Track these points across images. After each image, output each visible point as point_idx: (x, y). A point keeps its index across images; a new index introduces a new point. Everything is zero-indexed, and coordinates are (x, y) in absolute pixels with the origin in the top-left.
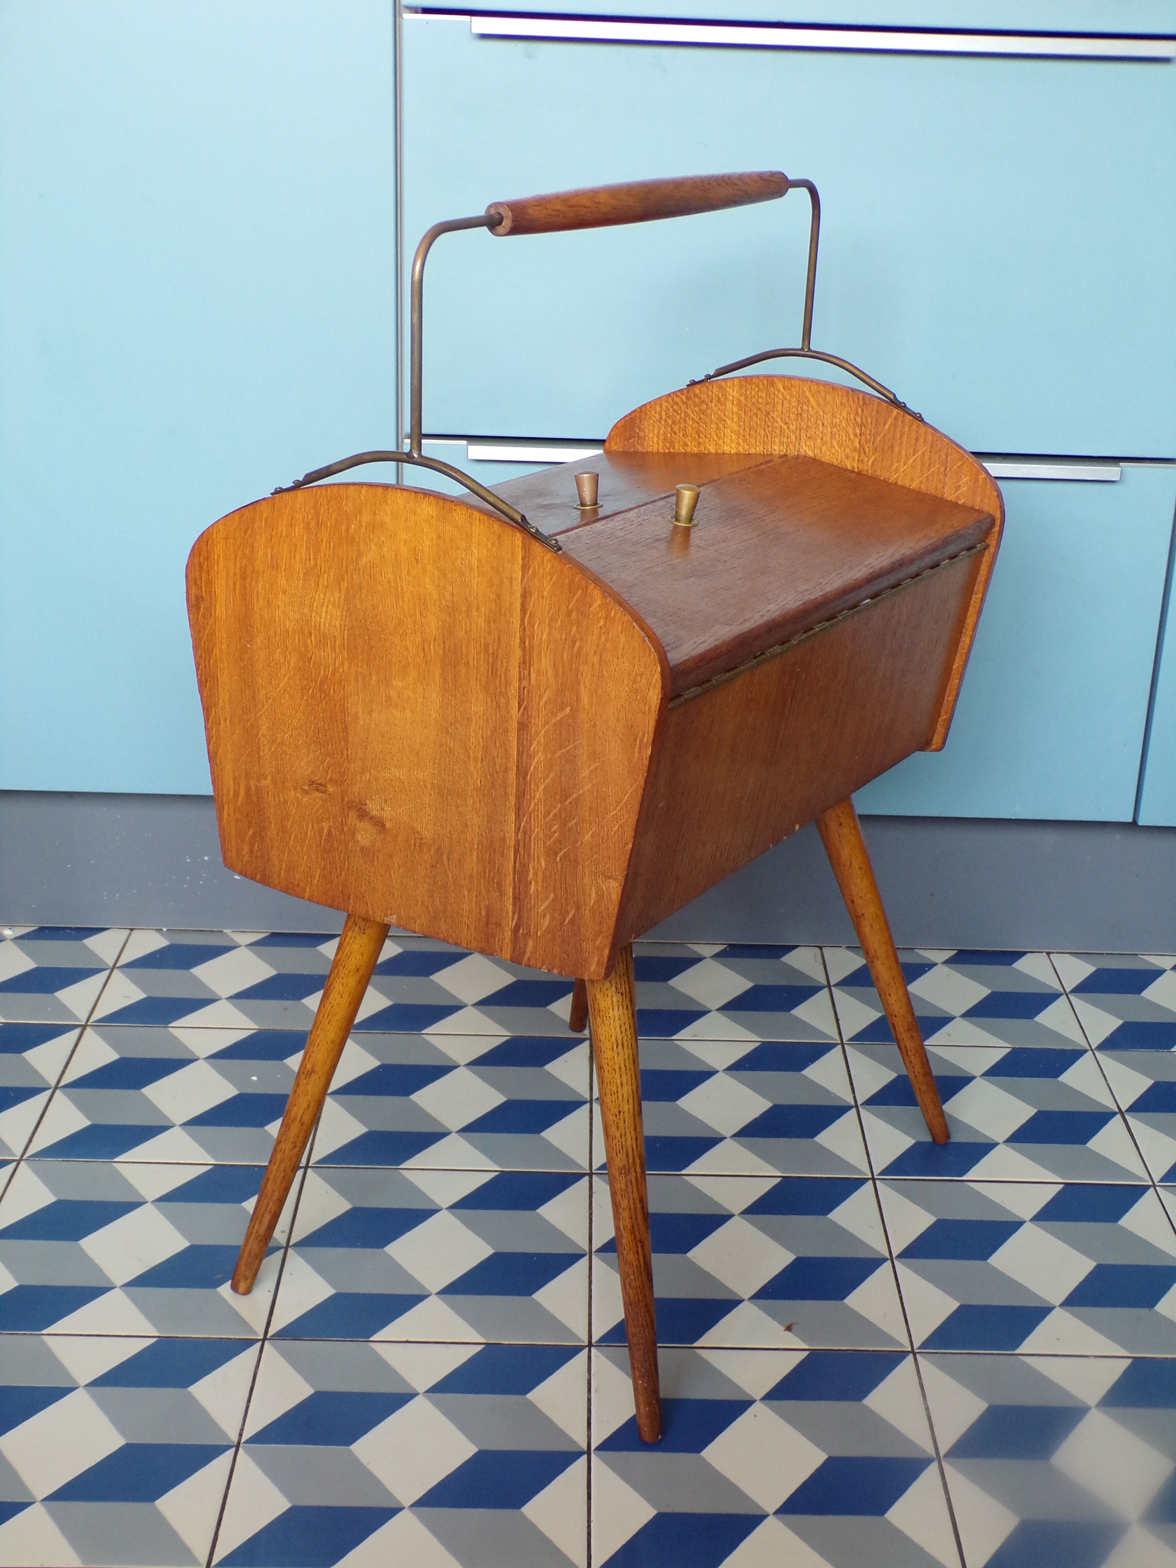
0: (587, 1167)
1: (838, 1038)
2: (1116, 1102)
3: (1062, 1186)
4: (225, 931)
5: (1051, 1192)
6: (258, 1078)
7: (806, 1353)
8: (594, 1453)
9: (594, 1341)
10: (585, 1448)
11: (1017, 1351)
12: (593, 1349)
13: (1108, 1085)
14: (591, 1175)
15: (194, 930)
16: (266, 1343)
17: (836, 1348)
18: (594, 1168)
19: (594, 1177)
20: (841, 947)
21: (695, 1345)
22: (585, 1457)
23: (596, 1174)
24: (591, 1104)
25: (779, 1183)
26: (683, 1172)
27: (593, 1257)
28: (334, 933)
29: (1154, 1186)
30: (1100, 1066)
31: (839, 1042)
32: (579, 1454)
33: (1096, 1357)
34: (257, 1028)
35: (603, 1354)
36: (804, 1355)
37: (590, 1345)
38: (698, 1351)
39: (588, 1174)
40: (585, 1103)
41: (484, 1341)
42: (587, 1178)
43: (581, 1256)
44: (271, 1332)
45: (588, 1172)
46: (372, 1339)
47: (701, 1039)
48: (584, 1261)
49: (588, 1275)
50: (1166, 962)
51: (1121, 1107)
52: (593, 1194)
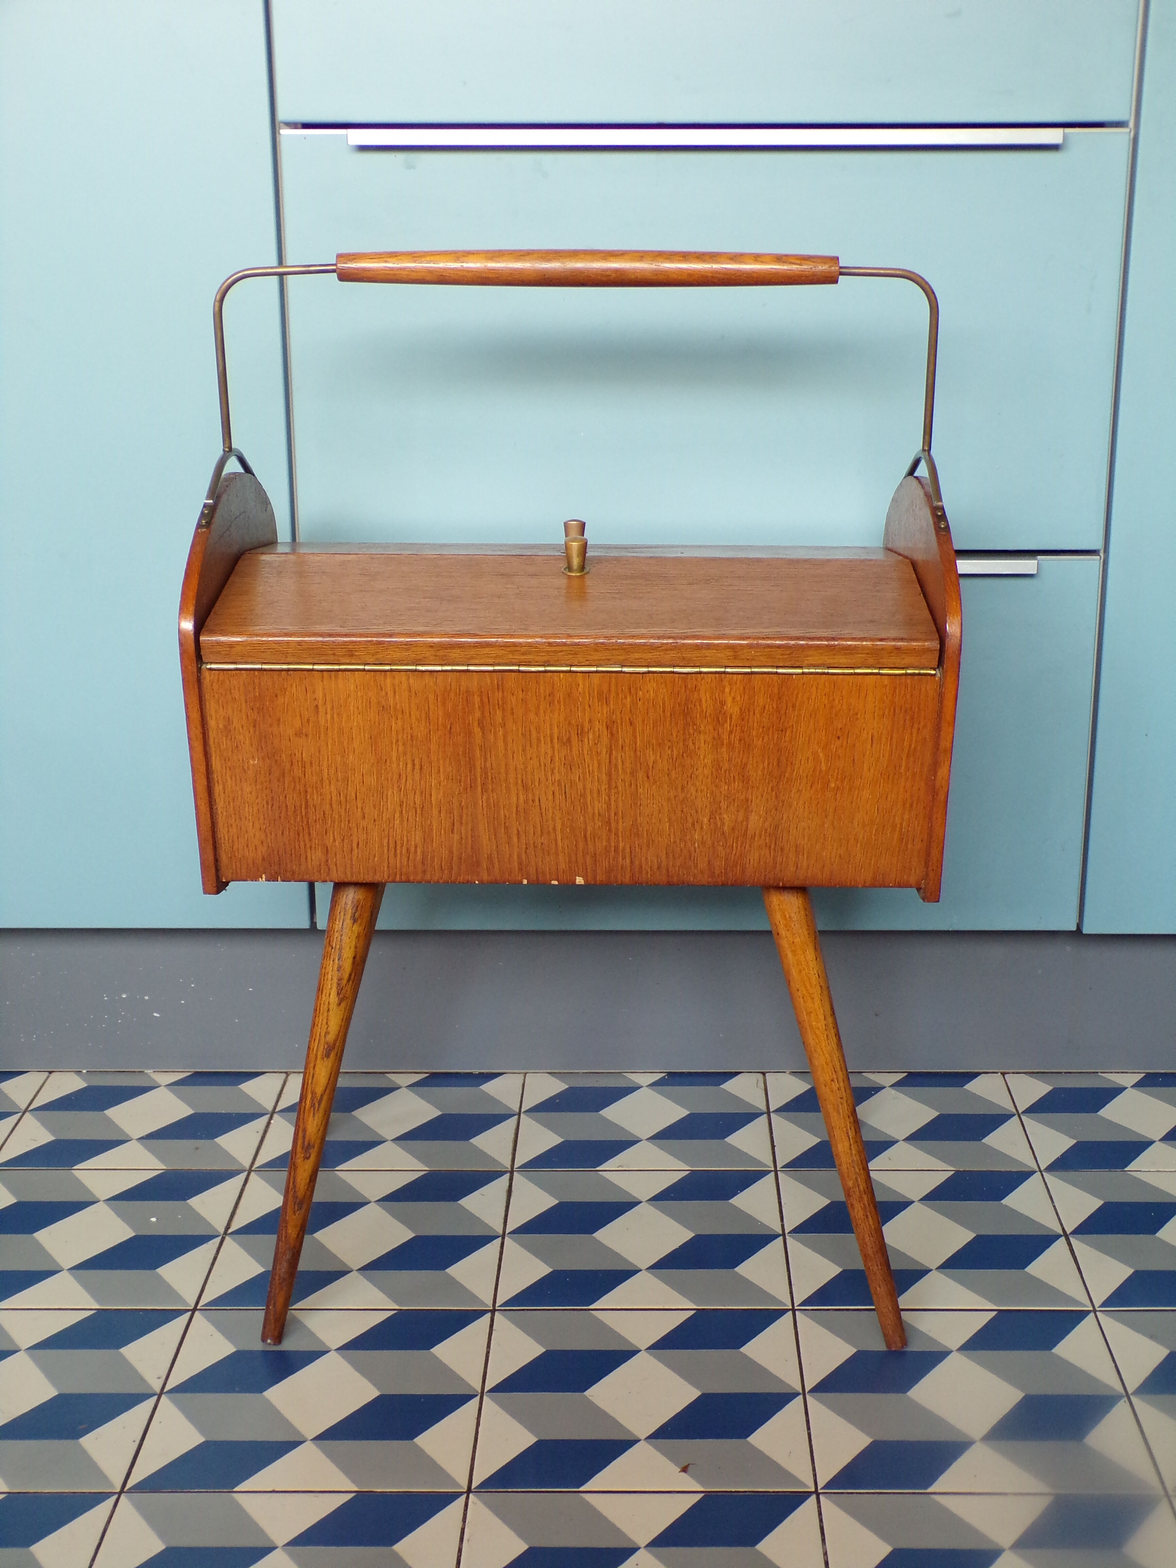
0: (490, 1304)
1: (771, 1164)
2: (1061, 1225)
3: (996, 1313)
4: (144, 1071)
5: (983, 1319)
6: (157, 1219)
7: (700, 1496)
9: (475, 1484)
11: (929, 1490)
12: (471, 1495)
13: (1054, 1206)
14: (493, 1311)
15: (113, 1072)
16: (123, 1496)
17: (733, 1490)
18: (498, 1304)
19: (497, 1313)
20: (785, 1072)
21: (581, 1489)
23: (498, 1310)
24: (503, 1238)
25: (692, 1317)
26: (591, 1307)
27: (485, 1397)
28: (263, 1070)
29: (1095, 1311)
30: (1047, 1188)
31: (773, 1169)
33: (1014, 1494)
34: (165, 1168)
35: (481, 1500)
36: (697, 1497)
37: (469, 1491)
38: (583, 1495)
39: (490, 1311)
40: (497, 1237)
41: (356, 1489)
42: (489, 1315)
43: (471, 1397)
44: (131, 1483)
45: (491, 1308)
46: (236, 1489)
47: (627, 1169)
48: (474, 1403)
49: (476, 1416)
50: (1128, 1080)
51: (1066, 1229)
52: (494, 1332)
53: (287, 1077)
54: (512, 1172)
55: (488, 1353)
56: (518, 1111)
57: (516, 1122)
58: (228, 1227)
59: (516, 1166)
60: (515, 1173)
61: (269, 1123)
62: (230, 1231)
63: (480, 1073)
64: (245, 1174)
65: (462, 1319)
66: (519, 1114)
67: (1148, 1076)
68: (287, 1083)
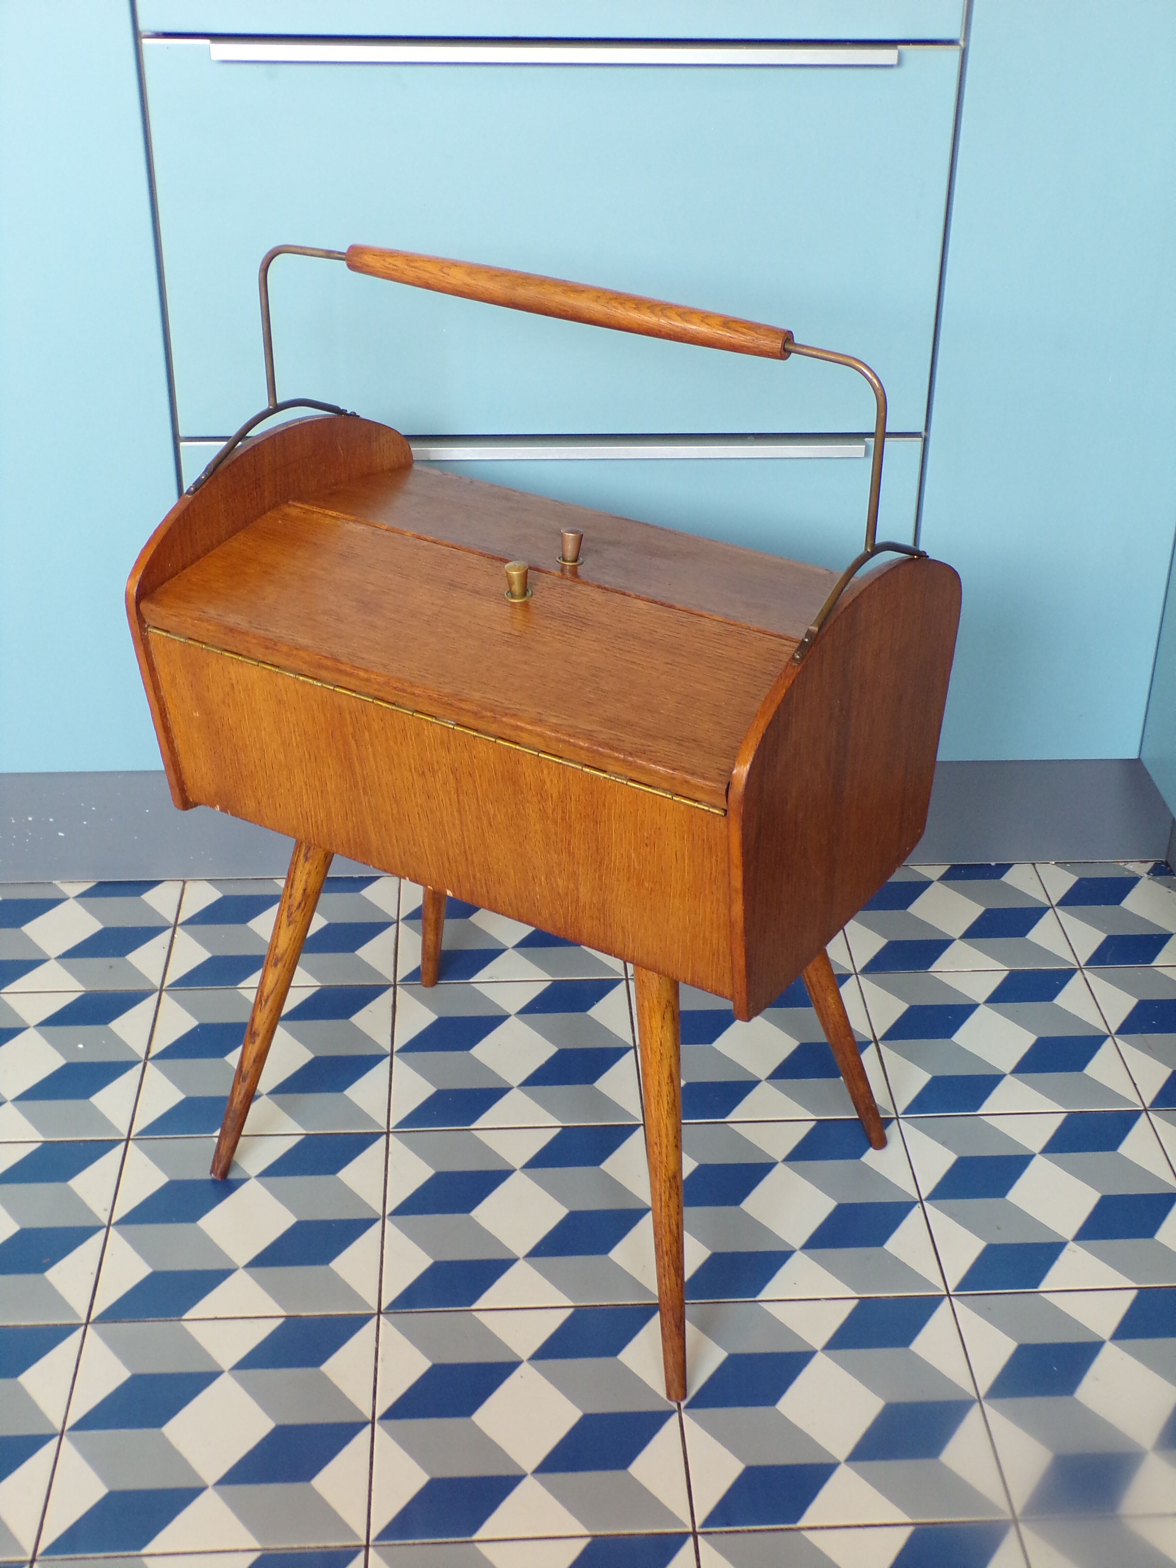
0: (385, 1126)
1: (623, 973)
2: (872, 1030)
3: (814, 1123)
4: (54, 882)
5: (804, 1129)
6: (84, 1045)
7: (570, 1311)
8: (378, 1423)
9: (383, 1307)
10: (370, 1417)
11: (758, 1298)
12: (381, 1316)
13: (867, 1011)
14: (388, 1134)
15: (26, 883)
16: (89, 1327)
17: (597, 1304)
18: (391, 1126)
19: (391, 1135)
21: (474, 1307)
22: (369, 1427)
23: (392, 1132)
24: (392, 1058)
25: (559, 1134)
26: (472, 1127)
27: (386, 1220)
28: (160, 879)
29: (898, 1118)
30: (861, 991)
31: (624, 977)
32: (363, 1425)
33: (827, 1299)
34: (84, 989)
35: (390, 1321)
36: (568, 1312)
37: (380, 1312)
38: (474, 1313)
39: (385, 1133)
40: (386, 1056)
41: (285, 1314)
42: (384, 1137)
43: (375, 1220)
44: (93, 1316)
45: (386, 1130)
46: (185, 1317)
47: (497, 980)
48: (378, 1226)
49: (380, 1240)
50: (934, 872)
51: (876, 1035)
52: (390, 1155)
53: (184, 885)
54: (395, 986)
55: (386, 1176)
56: (396, 918)
57: (395, 931)
58: (148, 1052)
59: (398, 979)
60: (398, 987)
61: (173, 937)
62: (150, 1056)
63: (359, 877)
64: (157, 994)
65: (363, 1142)
66: (398, 922)
67: (953, 867)
68: (185, 891)
